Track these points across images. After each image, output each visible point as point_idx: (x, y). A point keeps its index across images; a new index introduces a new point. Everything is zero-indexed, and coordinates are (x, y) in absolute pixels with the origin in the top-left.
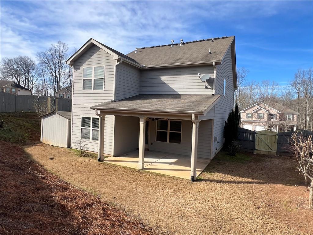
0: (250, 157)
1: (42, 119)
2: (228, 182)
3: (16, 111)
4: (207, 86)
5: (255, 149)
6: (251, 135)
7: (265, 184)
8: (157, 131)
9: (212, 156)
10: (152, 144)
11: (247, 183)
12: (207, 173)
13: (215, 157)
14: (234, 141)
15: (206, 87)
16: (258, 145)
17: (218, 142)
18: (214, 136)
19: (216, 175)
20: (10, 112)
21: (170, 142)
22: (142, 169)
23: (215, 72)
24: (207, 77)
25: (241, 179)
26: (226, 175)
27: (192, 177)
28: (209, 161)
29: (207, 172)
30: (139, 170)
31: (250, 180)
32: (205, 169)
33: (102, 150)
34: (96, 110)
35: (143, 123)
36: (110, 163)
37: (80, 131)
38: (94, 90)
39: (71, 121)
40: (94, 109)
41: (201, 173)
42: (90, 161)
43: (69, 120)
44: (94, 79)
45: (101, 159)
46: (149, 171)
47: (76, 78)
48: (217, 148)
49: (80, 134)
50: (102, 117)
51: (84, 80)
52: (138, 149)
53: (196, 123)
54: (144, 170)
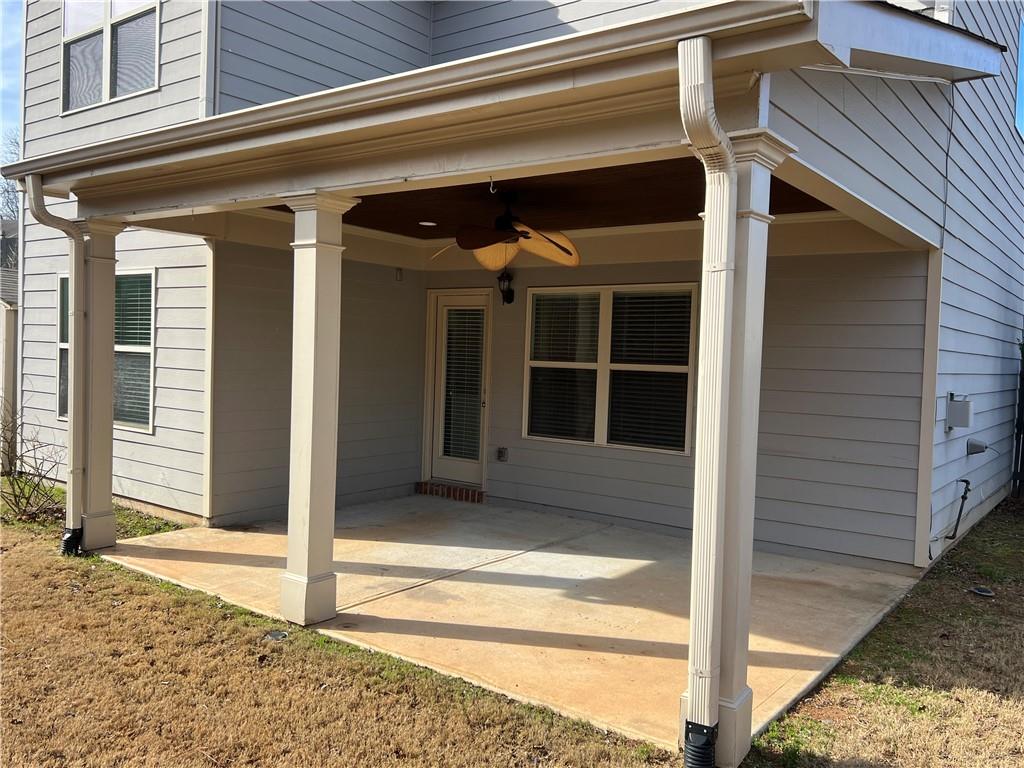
8: (534, 370)
9: (929, 544)
10: (501, 454)
12: (871, 688)
13: (949, 556)
17: (973, 449)
18: (943, 388)
19: (966, 721)
21: (613, 437)
22: (306, 626)
27: (692, 728)
28: (902, 584)
29: (878, 680)
30: (276, 630)
32: (862, 647)
33: (92, 473)
34: (29, 180)
35: (314, 241)
36: (133, 567)
37: (54, 368)
38: (113, 94)
39: (16, 311)
40: (22, 180)
41: (816, 689)
42: (18, 548)
43: (10, 304)
44: (114, 28)
45: (89, 539)
46: (354, 642)
47: (34, 46)
48: (967, 490)
49: (54, 386)
50: (86, 238)
51: (67, 46)
52: (420, 488)
53: (730, 159)
54: (321, 631)
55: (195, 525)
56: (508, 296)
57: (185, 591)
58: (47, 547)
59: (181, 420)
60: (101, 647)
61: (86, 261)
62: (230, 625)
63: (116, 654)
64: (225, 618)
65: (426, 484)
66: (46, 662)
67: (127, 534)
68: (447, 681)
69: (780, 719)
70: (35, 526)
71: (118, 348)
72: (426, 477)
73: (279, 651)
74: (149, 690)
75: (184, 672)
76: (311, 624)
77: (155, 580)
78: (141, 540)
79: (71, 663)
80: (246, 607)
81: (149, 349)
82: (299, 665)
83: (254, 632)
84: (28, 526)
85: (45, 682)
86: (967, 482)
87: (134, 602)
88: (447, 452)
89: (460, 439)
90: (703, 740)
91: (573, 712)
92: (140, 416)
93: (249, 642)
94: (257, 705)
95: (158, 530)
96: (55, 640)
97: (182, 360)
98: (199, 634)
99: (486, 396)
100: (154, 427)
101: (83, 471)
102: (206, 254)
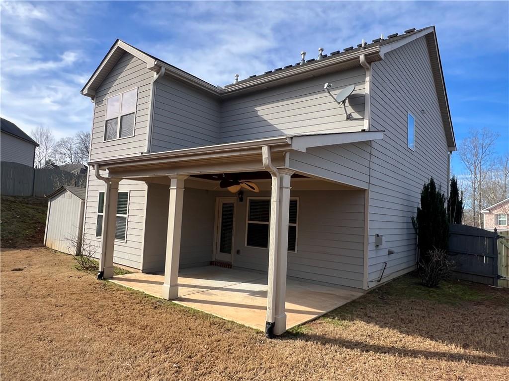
0: (483, 294)
1: (49, 202)
2: (378, 349)
3: (33, 195)
4: (350, 114)
5: (499, 277)
6: (487, 242)
7: (501, 365)
8: (249, 224)
9: (368, 283)
10: (238, 252)
11: (441, 356)
13: (379, 287)
14: (433, 250)
15: (349, 118)
16: (507, 266)
17: (391, 253)
18: (371, 234)
20: (23, 195)
22: (169, 300)
23: (368, 79)
24: (349, 91)
25: (429, 344)
26: (385, 331)
28: (358, 294)
30: (160, 301)
31: (454, 349)
33: (107, 254)
34: (96, 166)
35: (176, 187)
36: (118, 283)
37: (96, 221)
38: (120, 137)
39: (84, 202)
40: (93, 166)
41: (314, 320)
42: (84, 277)
43: (82, 200)
44: (122, 117)
45: (105, 275)
46: (183, 305)
47: (96, 120)
48: (386, 266)
49: (95, 227)
50: (111, 183)
51: (107, 121)
52: (212, 263)
53: (277, 174)
54: (173, 302)
55: (137, 272)
56: (241, 200)
57: (133, 290)
58: (93, 277)
59: (135, 239)
60: (110, 303)
61: (110, 190)
62: (147, 299)
63: (114, 305)
64: (145, 297)
65: (213, 262)
66: (95, 306)
67: (116, 274)
68: (207, 314)
69: (299, 326)
70: (88, 271)
71: (118, 215)
72: (214, 260)
73: (161, 306)
74: (124, 313)
75: (134, 309)
76: (170, 300)
77: (125, 287)
78: (120, 276)
79: (102, 306)
80: (152, 295)
81: (126, 216)
82: (166, 309)
83: (153, 301)
84: (86, 271)
85: (96, 310)
86: (386, 263)
87: (119, 292)
88: (221, 251)
89: (225, 247)
90: (270, 326)
91: (240, 322)
92: (122, 237)
93: (152, 303)
94: (153, 317)
95: (126, 273)
96: (97, 301)
97: (136, 219)
98: (138, 301)
99: (234, 232)
100: (126, 241)
101: (105, 254)
102: (146, 187)
